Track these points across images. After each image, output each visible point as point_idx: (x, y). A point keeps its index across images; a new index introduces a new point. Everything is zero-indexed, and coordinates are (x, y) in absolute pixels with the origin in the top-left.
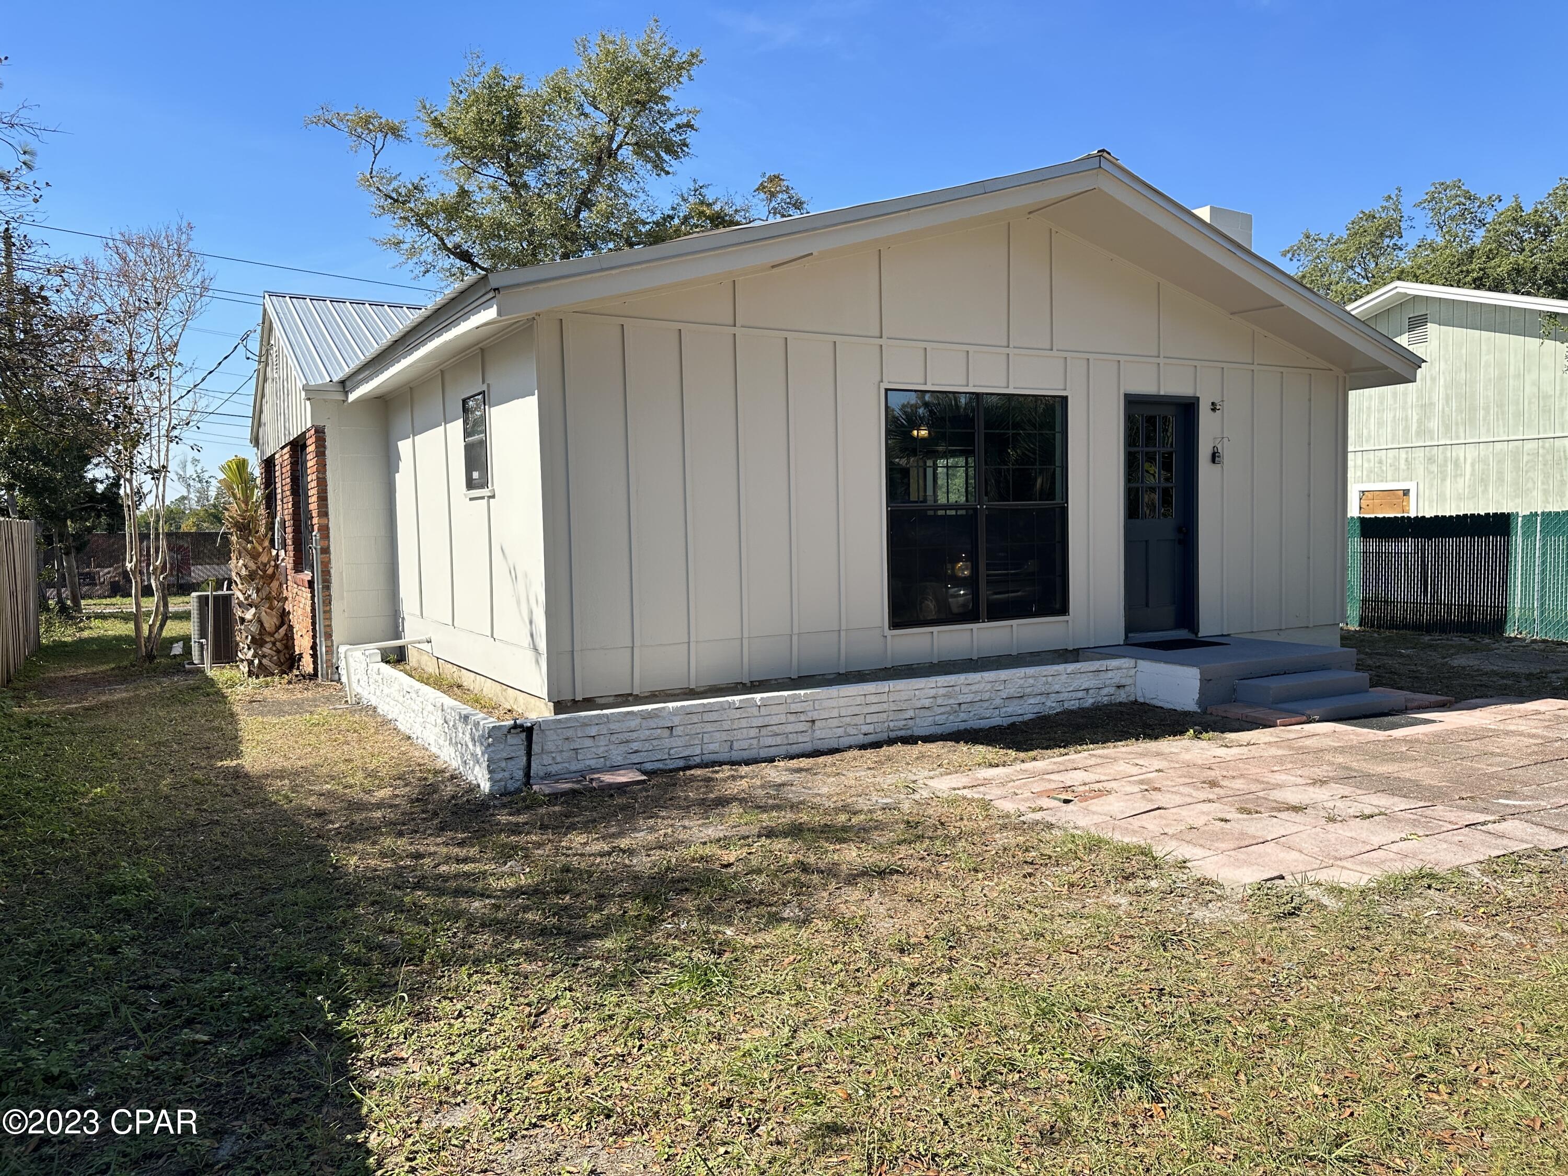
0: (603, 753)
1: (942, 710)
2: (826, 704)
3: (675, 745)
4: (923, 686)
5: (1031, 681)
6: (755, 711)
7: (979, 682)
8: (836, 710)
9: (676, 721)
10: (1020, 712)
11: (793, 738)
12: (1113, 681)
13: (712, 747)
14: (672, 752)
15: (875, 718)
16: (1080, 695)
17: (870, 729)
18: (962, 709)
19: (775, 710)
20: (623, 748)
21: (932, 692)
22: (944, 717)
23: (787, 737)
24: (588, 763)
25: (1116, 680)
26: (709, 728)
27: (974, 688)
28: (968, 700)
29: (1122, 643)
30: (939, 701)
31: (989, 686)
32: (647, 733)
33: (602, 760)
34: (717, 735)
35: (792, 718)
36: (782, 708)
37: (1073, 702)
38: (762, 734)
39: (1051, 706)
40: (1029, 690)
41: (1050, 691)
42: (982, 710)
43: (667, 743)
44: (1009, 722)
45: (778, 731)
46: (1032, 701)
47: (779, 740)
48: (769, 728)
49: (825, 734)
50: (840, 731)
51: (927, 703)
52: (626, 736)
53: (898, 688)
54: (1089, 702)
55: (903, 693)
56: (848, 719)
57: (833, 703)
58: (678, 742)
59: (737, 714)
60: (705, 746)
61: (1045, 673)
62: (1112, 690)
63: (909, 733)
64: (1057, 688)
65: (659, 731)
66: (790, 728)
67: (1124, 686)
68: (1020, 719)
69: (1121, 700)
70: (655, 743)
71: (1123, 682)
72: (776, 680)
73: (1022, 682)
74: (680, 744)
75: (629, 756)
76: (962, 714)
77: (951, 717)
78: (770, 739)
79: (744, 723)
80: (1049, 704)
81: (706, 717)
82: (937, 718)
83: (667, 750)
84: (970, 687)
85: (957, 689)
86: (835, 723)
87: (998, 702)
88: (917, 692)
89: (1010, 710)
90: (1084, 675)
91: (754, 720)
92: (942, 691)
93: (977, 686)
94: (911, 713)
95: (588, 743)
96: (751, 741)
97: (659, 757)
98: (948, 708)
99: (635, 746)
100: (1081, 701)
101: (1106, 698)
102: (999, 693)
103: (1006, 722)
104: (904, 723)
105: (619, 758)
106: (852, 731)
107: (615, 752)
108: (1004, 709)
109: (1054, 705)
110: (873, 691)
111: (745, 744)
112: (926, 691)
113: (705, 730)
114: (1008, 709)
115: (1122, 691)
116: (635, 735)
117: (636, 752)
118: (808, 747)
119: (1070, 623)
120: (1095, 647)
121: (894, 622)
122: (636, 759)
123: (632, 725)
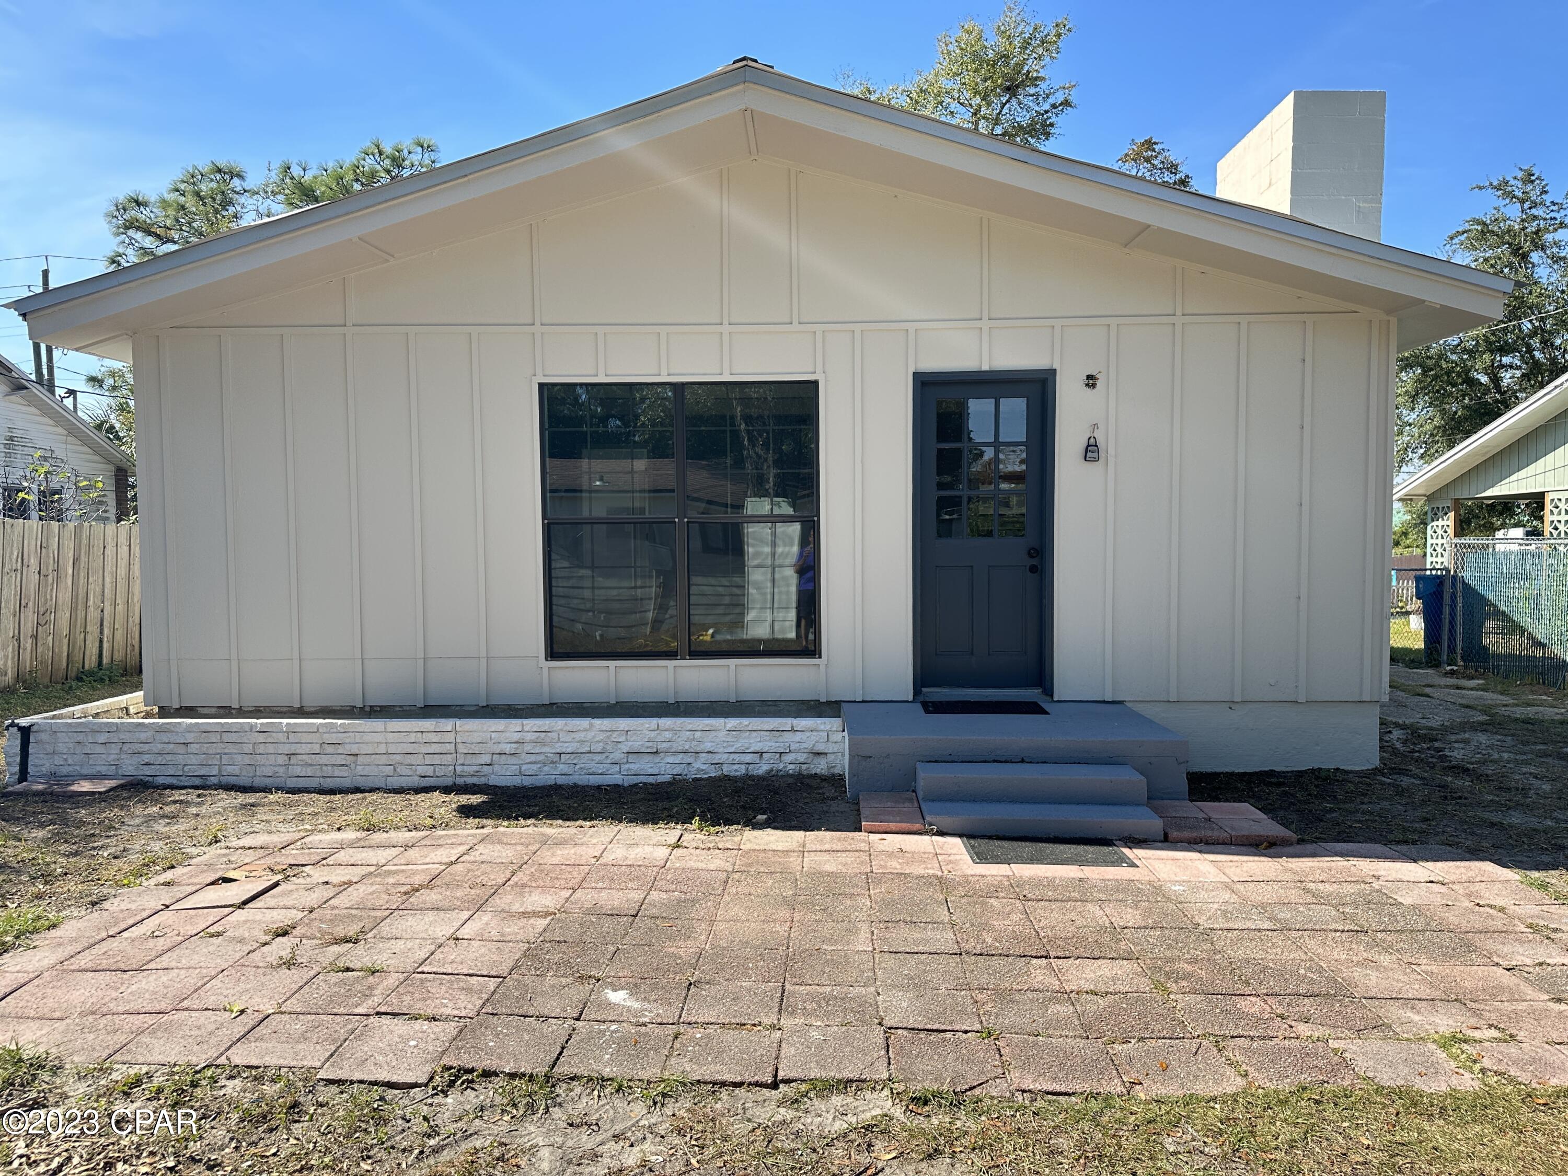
0: (113, 760)
1: (533, 758)
2: (367, 738)
3: (189, 763)
4: (501, 728)
5: (668, 735)
6: (282, 737)
7: (585, 730)
8: (384, 745)
9: (190, 738)
10: (650, 771)
11: (328, 771)
12: (805, 745)
13: (230, 769)
14: (186, 769)
15: (437, 760)
16: (748, 758)
17: (429, 771)
18: (563, 761)
19: (306, 738)
20: (136, 759)
21: (516, 737)
22: (535, 767)
23: (321, 769)
24: (98, 768)
25: (808, 745)
26: (231, 749)
27: (578, 736)
28: (569, 750)
29: (911, 698)
30: (528, 748)
31: (602, 736)
32: (160, 746)
33: (114, 767)
34: (239, 757)
35: (330, 749)
36: (315, 738)
37: (736, 767)
38: (292, 762)
39: (701, 768)
40: (665, 745)
41: (698, 749)
42: (593, 764)
43: (180, 759)
44: (632, 783)
45: (310, 762)
46: (670, 759)
47: (309, 771)
48: (300, 757)
49: (365, 771)
50: (389, 770)
51: (508, 748)
52: (138, 747)
53: (467, 727)
54: (763, 769)
55: (475, 734)
56: (398, 758)
57: (379, 738)
58: (193, 760)
59: (261, 738)
60: (224, 768)
61: (690, 727)
62: (802, 758)
63: (483, 780)
64: (708, 746)
65: (172, 746)
66: (324, 760)
67: (826, 754)
68: (651, 780)
69: (818, 771)
70: (169, 757)
71: (821, 748)
72: (401, 706)
73: (653, 734)
74: (194, 761)
75: (142, 767)
76: (561, 766)
77: (546, 769)
78: (299, 769)
79: (271, 748)
80: (697, 765)
81: (226, 737)
82: (524, 767)
83: (180, 767)
84: (573, 735)
85: (554, 735)
86: (384, 760)
87: (617, 756)
88: (493, 735)
89: (634, 768)
90: (754, 734)
91: (281, 746)
92: (529, 737)
93: (582, 735)
94: (486, 759)
95: (99, 749)
96: (277, 769)
97: (172, 773)
98: (542, 758)
99: (146, 758)
100: (751, 767)
101: (792, 767)
102: (619, 746)
103: (628, 781)
104: (476, 768)
105: (130, 768)
106: (402, 770)
107: (127, 762)
108: (627, 766)
109: (704, 767)
110: (432, 729)
111: (268, 771)
112: (508, 734)
113: (226, 751)
114: (632, 766)
115: (817, 760)
116: (146, 747)
117: (147, 764)
118: (347, 783)
119: (823, 668)
120: (863, 702)
121: (554, 652)
122: (148, 771)
123: (143, 736)
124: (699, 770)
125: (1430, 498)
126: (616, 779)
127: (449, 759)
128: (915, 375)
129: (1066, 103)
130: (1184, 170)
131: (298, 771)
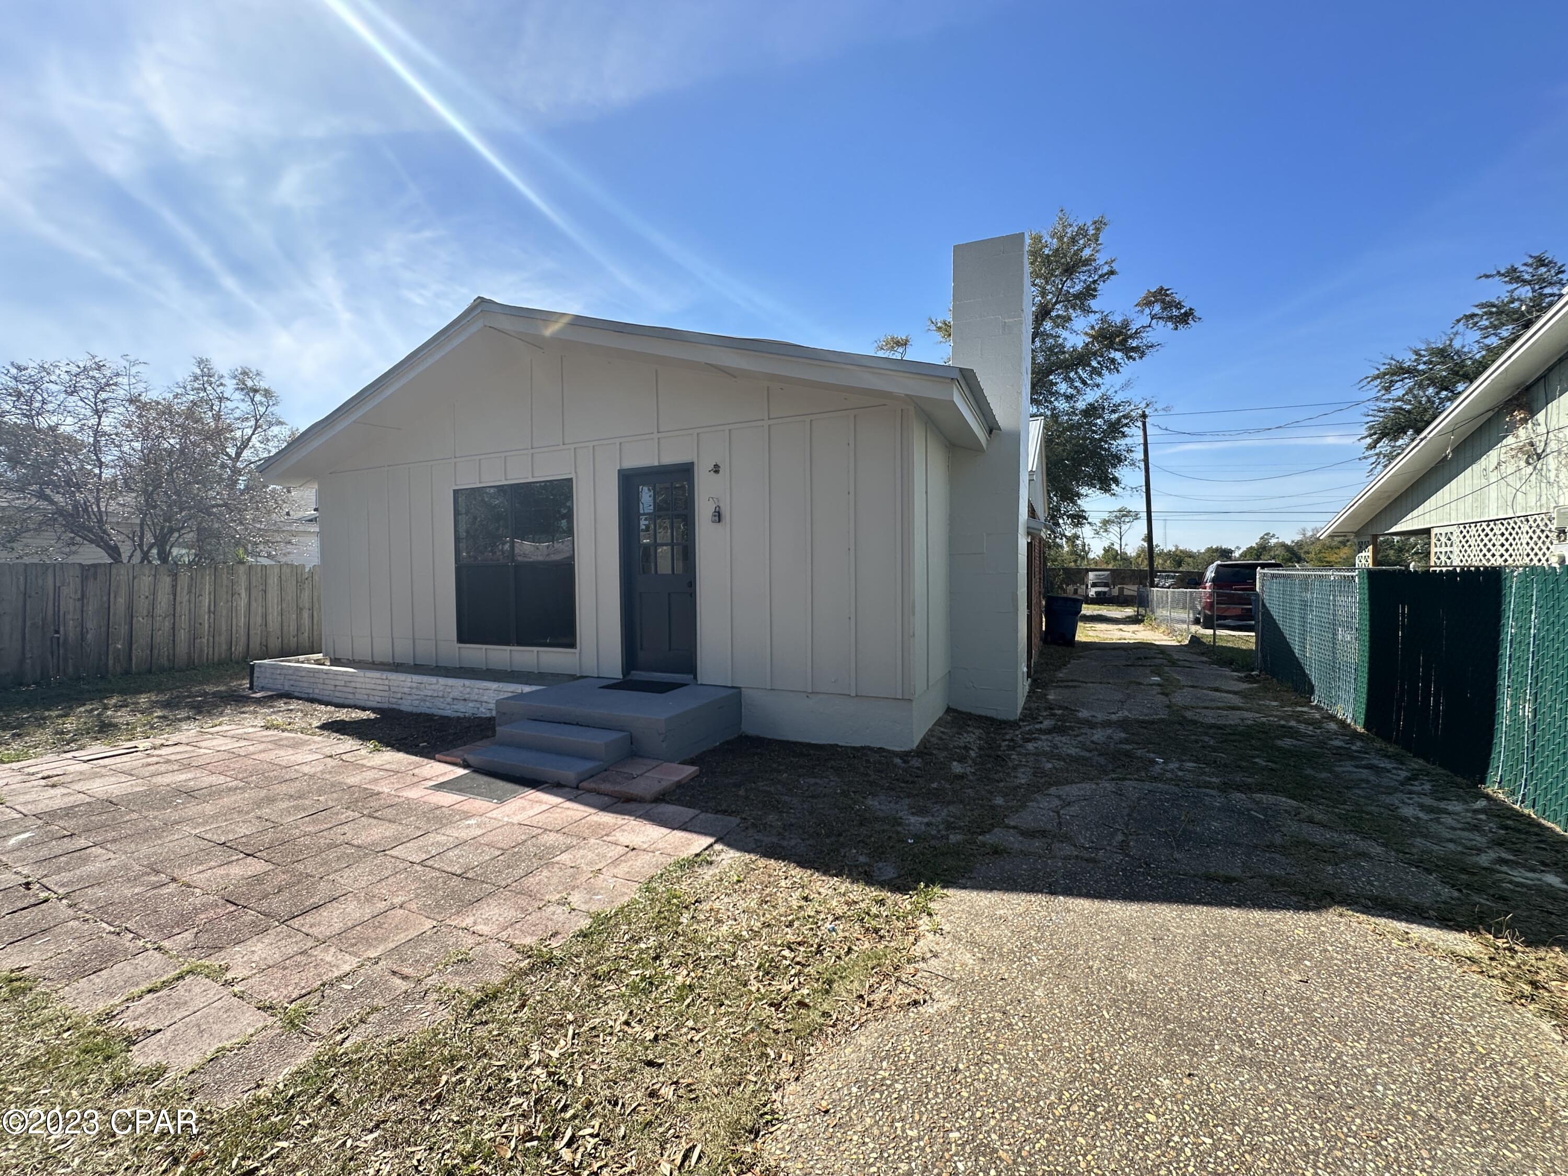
0: (282, 683)
5: (468, 690)
9: (304, 674)
14: (303, 689)
19: (340, 678)
20: (289, 683)
24: (278, 686)
29: (621, 677)
31: (441, 688)
32: (295, 677)
33: (282, 686)
34: (319, 685)
38: (335, 689)
40: (467, 696)
43: (301, 684)
49: (360, 697)
51: (408, 691)
52: (289, 677)
59: (325, 676)
60: (314, 690)
65: (299, 677)
66: (346, 689)
70: (298, 683)
75: (290, 687)
83: (301, 688)
87: (449, 700)
92: (414, 685)
94: (399, 696)
95: (278, 677)
98: (420, 697)
99: (292, 682)
102: (448, 694)
104: (396, 700)
105: (287, 687)
107: (286, 684)
116: (292, 677)
117: (292, 685)
118: (352, 702)
119: (577, 655)
120: (598, 677)
121: (463, 638)
122: (292, 689)
123: (290, 672)
124: (482, 713)
125: (1357, 534)
126: (448, 713)
127: (386, 694)
128: (620, 472)
129: (1112, 273)
130: (1187, 305)
131: (337, 694)
